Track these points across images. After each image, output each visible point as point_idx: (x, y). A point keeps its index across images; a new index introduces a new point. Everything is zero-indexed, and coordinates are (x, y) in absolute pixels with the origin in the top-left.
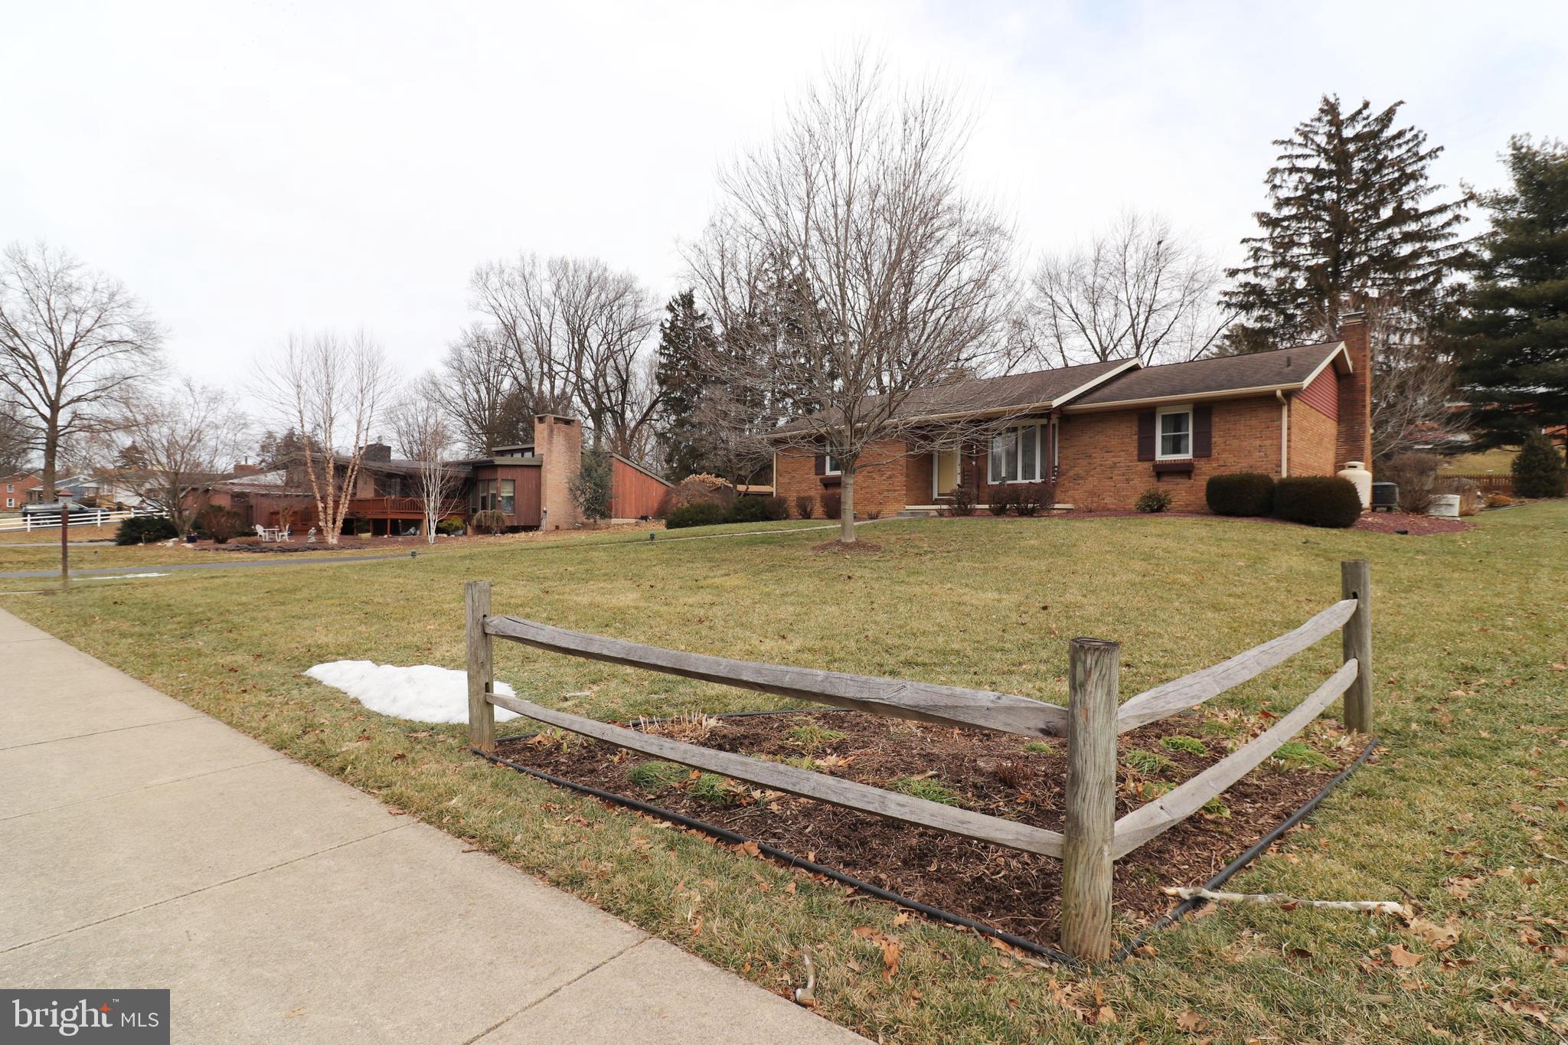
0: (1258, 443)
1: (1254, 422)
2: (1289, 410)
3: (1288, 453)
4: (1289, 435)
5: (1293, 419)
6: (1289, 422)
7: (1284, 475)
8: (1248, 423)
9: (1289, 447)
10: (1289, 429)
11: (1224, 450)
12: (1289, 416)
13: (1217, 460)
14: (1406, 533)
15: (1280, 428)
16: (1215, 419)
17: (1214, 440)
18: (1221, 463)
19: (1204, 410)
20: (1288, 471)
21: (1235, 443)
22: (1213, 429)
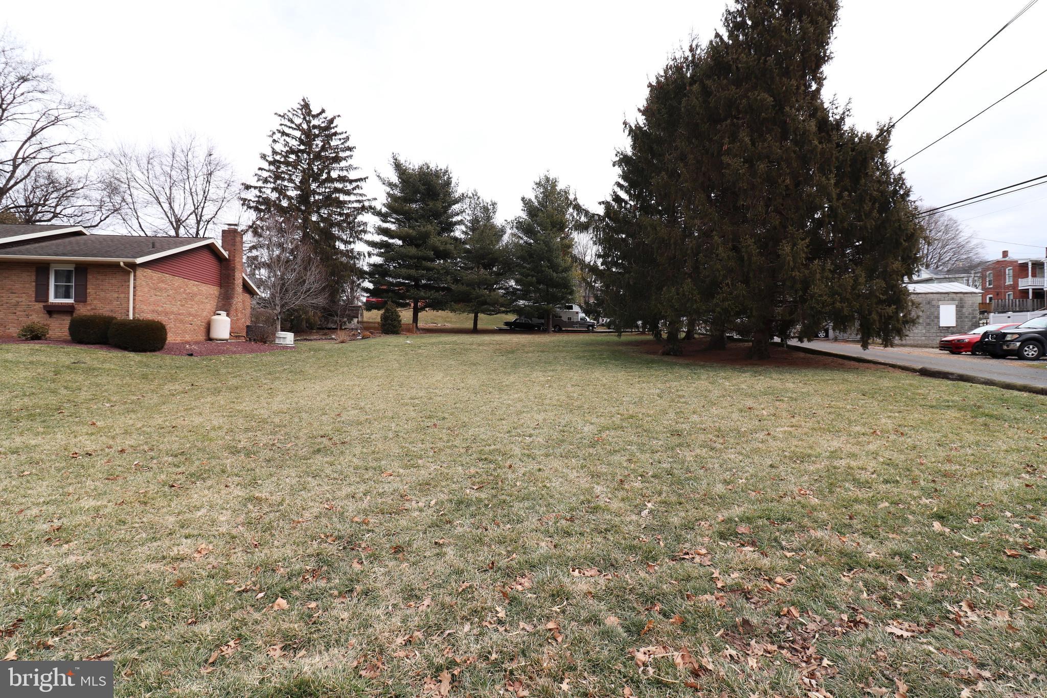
0: (116, 295)
1: (114, 281)
2: (135, 276)
3: (134, 303)
4: (134, 292)
5: (138, 283)
6: (134, 283)
7: (131, 317)
8: (111, 281)
9: (134, 300)
10: (134, 288)
11: (95, 299)
12: (134, 280)
13: (90, 304)
14: (191, 355)
15: (129, 286)
16: (89, 277)
17: (88, 291)
18: (93, 307)
19: (83, 269)
20: (134, 314)
21: (102, 294)
22: (88, 283)
